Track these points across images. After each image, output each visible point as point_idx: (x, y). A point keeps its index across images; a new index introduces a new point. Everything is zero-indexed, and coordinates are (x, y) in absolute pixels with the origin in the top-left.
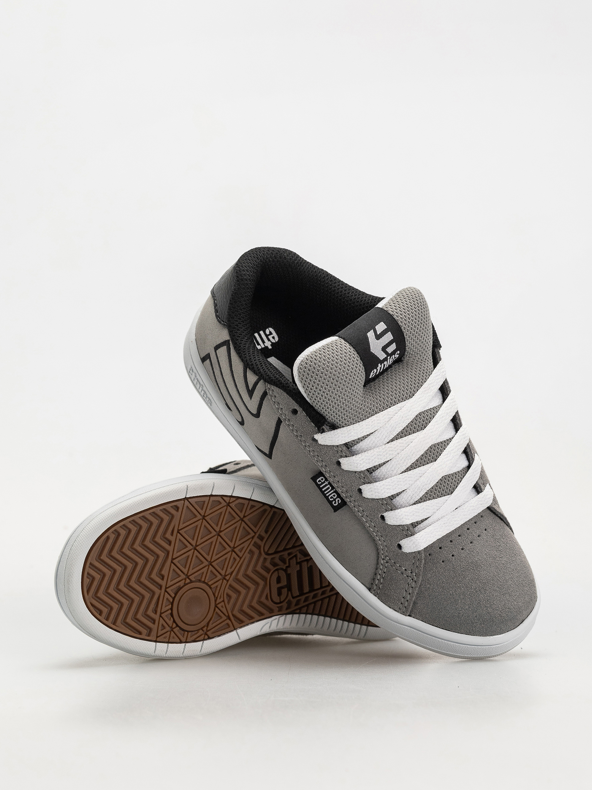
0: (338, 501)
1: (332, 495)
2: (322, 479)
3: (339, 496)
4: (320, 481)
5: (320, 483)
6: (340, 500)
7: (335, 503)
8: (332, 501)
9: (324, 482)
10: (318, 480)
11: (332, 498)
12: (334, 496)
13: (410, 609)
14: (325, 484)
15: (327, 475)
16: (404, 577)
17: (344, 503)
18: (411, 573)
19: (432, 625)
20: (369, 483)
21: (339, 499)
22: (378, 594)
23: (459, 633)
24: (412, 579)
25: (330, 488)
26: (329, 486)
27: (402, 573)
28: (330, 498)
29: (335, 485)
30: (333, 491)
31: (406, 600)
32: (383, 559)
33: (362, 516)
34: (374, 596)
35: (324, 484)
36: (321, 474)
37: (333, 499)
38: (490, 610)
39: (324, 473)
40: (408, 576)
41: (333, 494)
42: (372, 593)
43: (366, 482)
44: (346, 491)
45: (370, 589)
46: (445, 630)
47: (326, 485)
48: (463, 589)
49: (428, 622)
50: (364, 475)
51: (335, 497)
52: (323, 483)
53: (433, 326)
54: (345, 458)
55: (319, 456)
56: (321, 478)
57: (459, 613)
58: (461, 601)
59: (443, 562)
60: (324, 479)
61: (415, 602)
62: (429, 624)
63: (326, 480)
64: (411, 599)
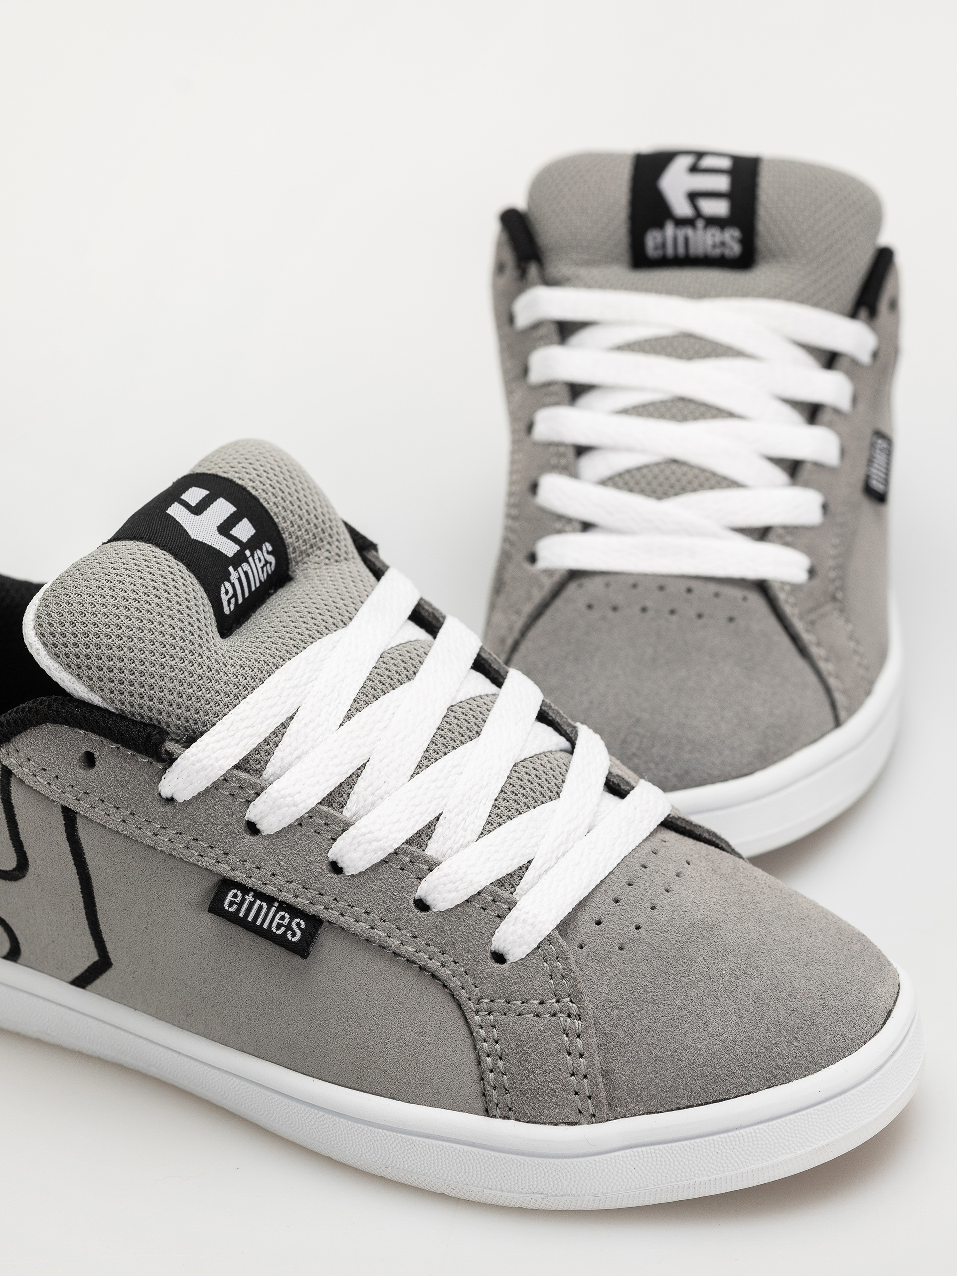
0: (298, 924)
1: (276, 920)
2: (235, 896)
3: (295, 912)
4: (231, 904)
5: (235, 906)
6: (302, 922)
7: (294, 935)
8: (285, 933)
9: (243, 900)
10: (227, 902)
11: (279, 926)
12: (283, 918)
13: (603, 1094)
14: (247, 903)
15: (239, 876)
16: (546, 1021)
17: (314, 923)
18: (558, 1001)
19: (678, 1109)
20: (343, 831)
21: (298, 920)
22: (510, 1109)
23: (749, 1093)
24: (569, 1016)
25: (264, 905)
26: (258, 902)
27: (538, 1016)
28: (277, 930)
29: (270, 890)
30: (273, 909)
31: (580, 1076)
32: (477, 1012)
33: (372, 928)
34: (506, 1121)
35: (245, 906)
36: (226, 884)
37: (283, 929)
38: (794, 1004)
39: (231, 874)
40: (554, 1015)
41: (278, 916)
42: (494, 1117)
43: (336, 834)
44: (304, 888)
45: (487, 1113)
46: (714, 1102)
47: (251, 904)
48: (701, 983)
49: (662, 1105)
50: (321, 818)
51: (287, 920)
52: (240, 905)
53: (346, 524)
54: (257, 799)
55: (197, 840)
56: (231, 894)
57: (724, 1041)
58: (714, 1013)
59: (621, 949)
60: (239, 893)
61: (606, 1072)
62: (668, 1111)
63: (245, 890)
64: (591, 1065)
